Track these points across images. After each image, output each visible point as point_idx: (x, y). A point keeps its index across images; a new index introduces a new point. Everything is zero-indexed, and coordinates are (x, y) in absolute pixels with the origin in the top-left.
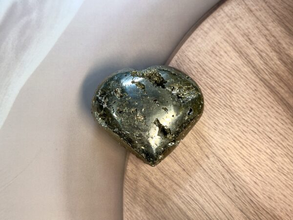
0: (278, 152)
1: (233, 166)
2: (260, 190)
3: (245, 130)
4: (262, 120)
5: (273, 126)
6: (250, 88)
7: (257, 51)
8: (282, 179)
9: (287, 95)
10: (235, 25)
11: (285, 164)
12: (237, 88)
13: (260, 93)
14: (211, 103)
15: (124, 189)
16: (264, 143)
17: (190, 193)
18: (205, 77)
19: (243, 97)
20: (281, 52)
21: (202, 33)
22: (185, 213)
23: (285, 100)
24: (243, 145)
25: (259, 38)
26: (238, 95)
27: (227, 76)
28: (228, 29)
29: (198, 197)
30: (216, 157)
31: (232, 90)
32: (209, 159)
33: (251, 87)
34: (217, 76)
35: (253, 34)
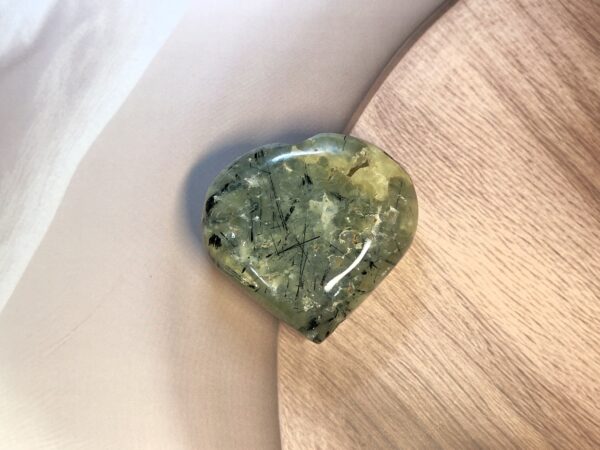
0: (572, 280)
1: (486, 307)
2: (537, 351)
3: (509, 237)
4: (541, 219)
5: (563, 231)
6: (520, 157)
7: (534, 87)
8: (581, 331)
9: (591, 170)
10: (491, 34)
11: (586, 302)
12: (493, 157)
13: (539, 166)
14: (444, 187)
15: (279, 350)
16: (545, 263)
17: (404, 358)
18: (433, 137)
19: (506, 175)
20: (581, 87)
21: (426, 51)
22: (395, 396)
23: (586, 179)
24: (505, 266)
25: (538, 60)
26: (496, 171)
27: (476, 135)
28: (476, 44)
29: (419, 366)
30: (452, 290)
31: (483, 161)
32: (439, 293)
33: (521, 155)
34: (455, 134)
35: (525, 52)
